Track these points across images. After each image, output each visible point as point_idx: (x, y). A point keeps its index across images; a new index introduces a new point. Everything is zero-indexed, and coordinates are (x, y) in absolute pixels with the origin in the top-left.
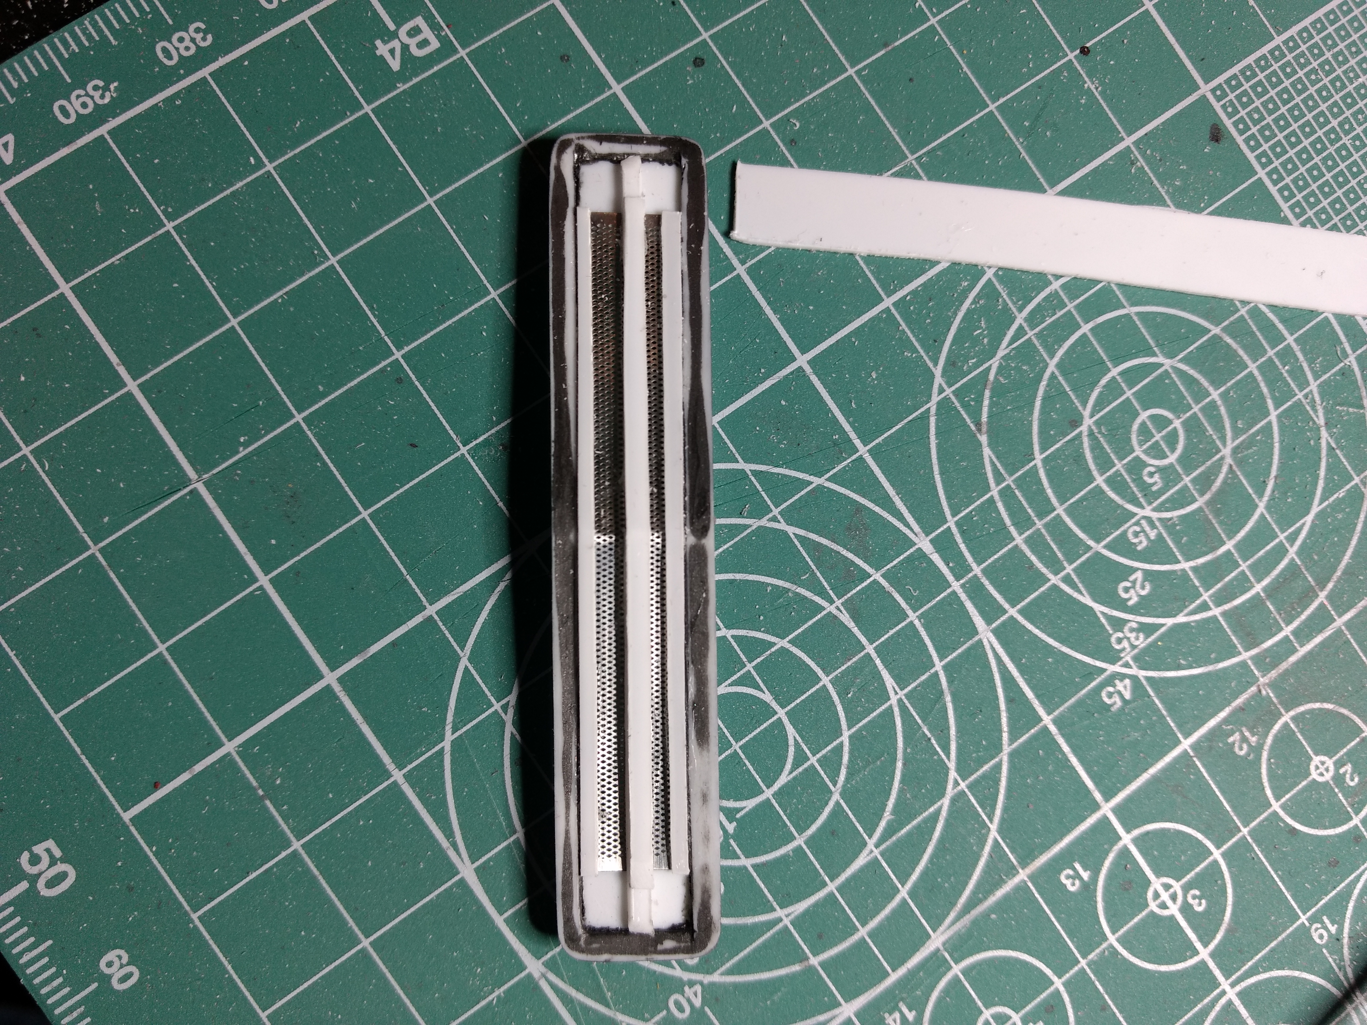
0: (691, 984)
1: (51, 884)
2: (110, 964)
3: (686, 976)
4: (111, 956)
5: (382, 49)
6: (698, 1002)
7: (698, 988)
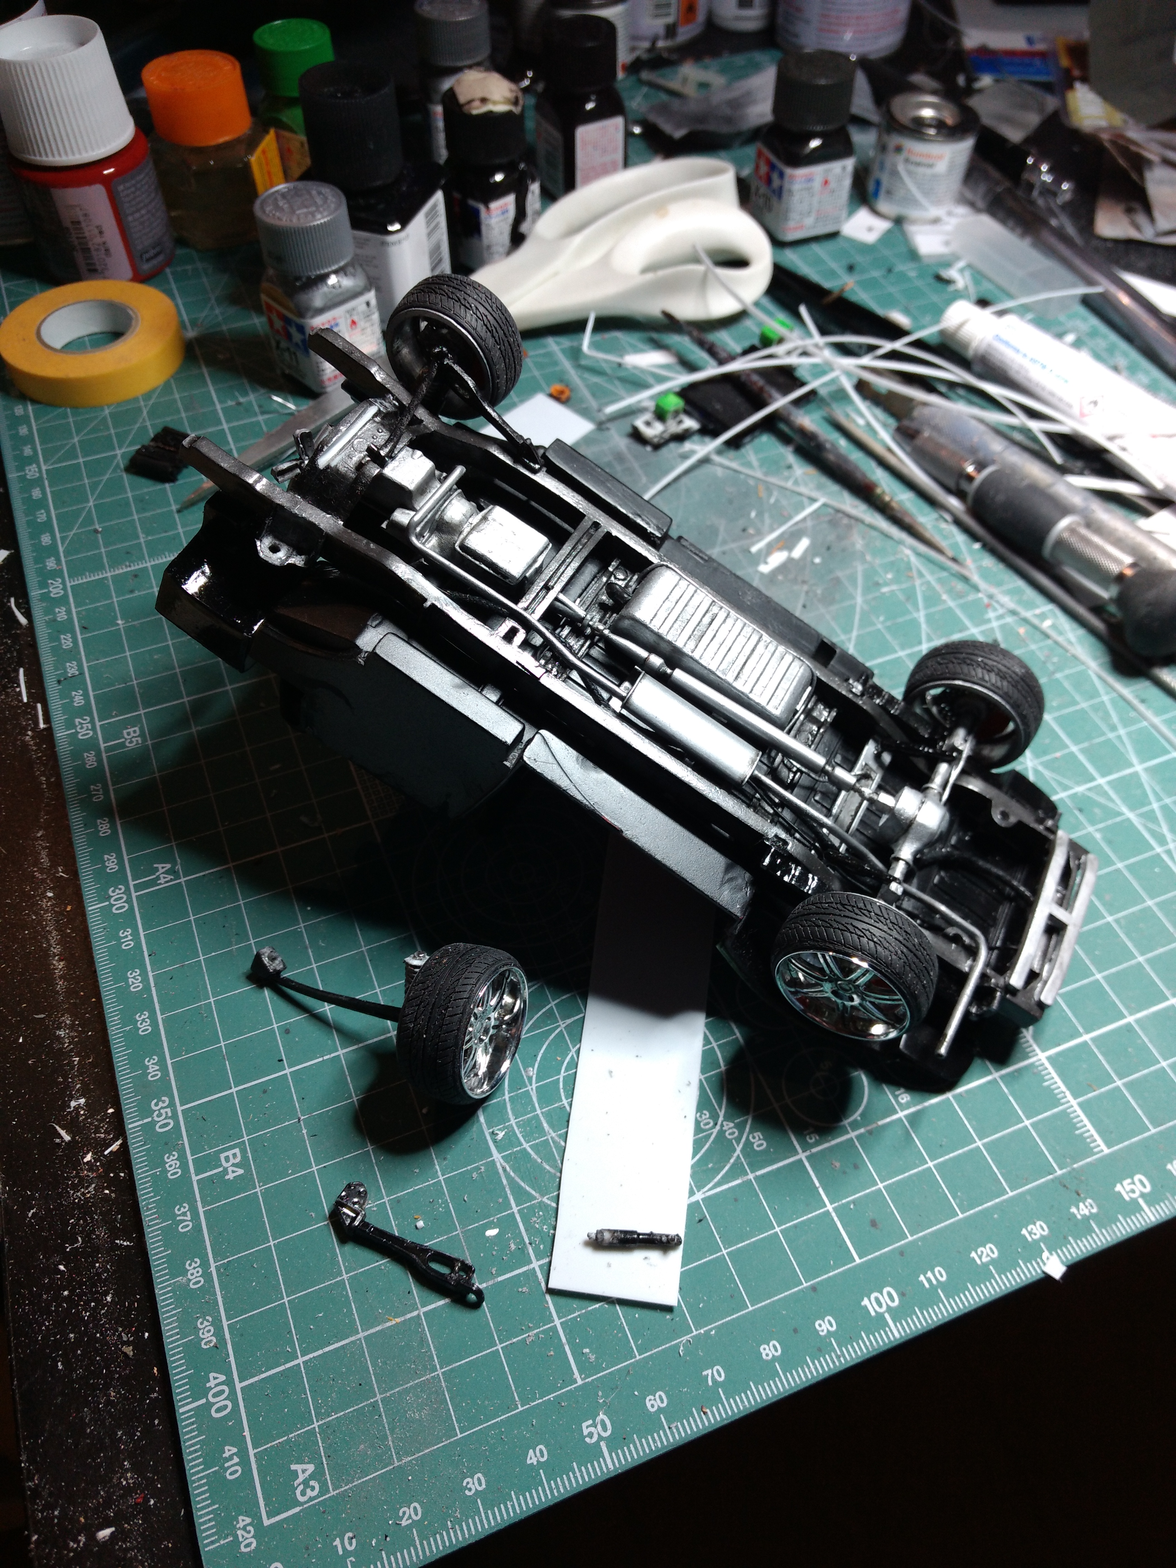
0: (722, 1126)
1: (605, 1429)
2: (653, 1406)
3: (718, 1127)
4: (648, 1405)
5: (230, 1176)
6: (732, 1125)
7: (725, 1123)
